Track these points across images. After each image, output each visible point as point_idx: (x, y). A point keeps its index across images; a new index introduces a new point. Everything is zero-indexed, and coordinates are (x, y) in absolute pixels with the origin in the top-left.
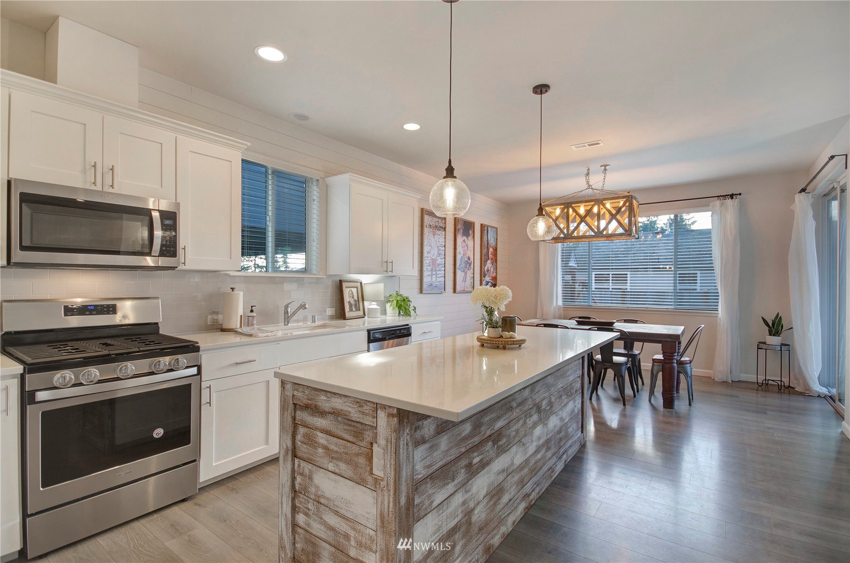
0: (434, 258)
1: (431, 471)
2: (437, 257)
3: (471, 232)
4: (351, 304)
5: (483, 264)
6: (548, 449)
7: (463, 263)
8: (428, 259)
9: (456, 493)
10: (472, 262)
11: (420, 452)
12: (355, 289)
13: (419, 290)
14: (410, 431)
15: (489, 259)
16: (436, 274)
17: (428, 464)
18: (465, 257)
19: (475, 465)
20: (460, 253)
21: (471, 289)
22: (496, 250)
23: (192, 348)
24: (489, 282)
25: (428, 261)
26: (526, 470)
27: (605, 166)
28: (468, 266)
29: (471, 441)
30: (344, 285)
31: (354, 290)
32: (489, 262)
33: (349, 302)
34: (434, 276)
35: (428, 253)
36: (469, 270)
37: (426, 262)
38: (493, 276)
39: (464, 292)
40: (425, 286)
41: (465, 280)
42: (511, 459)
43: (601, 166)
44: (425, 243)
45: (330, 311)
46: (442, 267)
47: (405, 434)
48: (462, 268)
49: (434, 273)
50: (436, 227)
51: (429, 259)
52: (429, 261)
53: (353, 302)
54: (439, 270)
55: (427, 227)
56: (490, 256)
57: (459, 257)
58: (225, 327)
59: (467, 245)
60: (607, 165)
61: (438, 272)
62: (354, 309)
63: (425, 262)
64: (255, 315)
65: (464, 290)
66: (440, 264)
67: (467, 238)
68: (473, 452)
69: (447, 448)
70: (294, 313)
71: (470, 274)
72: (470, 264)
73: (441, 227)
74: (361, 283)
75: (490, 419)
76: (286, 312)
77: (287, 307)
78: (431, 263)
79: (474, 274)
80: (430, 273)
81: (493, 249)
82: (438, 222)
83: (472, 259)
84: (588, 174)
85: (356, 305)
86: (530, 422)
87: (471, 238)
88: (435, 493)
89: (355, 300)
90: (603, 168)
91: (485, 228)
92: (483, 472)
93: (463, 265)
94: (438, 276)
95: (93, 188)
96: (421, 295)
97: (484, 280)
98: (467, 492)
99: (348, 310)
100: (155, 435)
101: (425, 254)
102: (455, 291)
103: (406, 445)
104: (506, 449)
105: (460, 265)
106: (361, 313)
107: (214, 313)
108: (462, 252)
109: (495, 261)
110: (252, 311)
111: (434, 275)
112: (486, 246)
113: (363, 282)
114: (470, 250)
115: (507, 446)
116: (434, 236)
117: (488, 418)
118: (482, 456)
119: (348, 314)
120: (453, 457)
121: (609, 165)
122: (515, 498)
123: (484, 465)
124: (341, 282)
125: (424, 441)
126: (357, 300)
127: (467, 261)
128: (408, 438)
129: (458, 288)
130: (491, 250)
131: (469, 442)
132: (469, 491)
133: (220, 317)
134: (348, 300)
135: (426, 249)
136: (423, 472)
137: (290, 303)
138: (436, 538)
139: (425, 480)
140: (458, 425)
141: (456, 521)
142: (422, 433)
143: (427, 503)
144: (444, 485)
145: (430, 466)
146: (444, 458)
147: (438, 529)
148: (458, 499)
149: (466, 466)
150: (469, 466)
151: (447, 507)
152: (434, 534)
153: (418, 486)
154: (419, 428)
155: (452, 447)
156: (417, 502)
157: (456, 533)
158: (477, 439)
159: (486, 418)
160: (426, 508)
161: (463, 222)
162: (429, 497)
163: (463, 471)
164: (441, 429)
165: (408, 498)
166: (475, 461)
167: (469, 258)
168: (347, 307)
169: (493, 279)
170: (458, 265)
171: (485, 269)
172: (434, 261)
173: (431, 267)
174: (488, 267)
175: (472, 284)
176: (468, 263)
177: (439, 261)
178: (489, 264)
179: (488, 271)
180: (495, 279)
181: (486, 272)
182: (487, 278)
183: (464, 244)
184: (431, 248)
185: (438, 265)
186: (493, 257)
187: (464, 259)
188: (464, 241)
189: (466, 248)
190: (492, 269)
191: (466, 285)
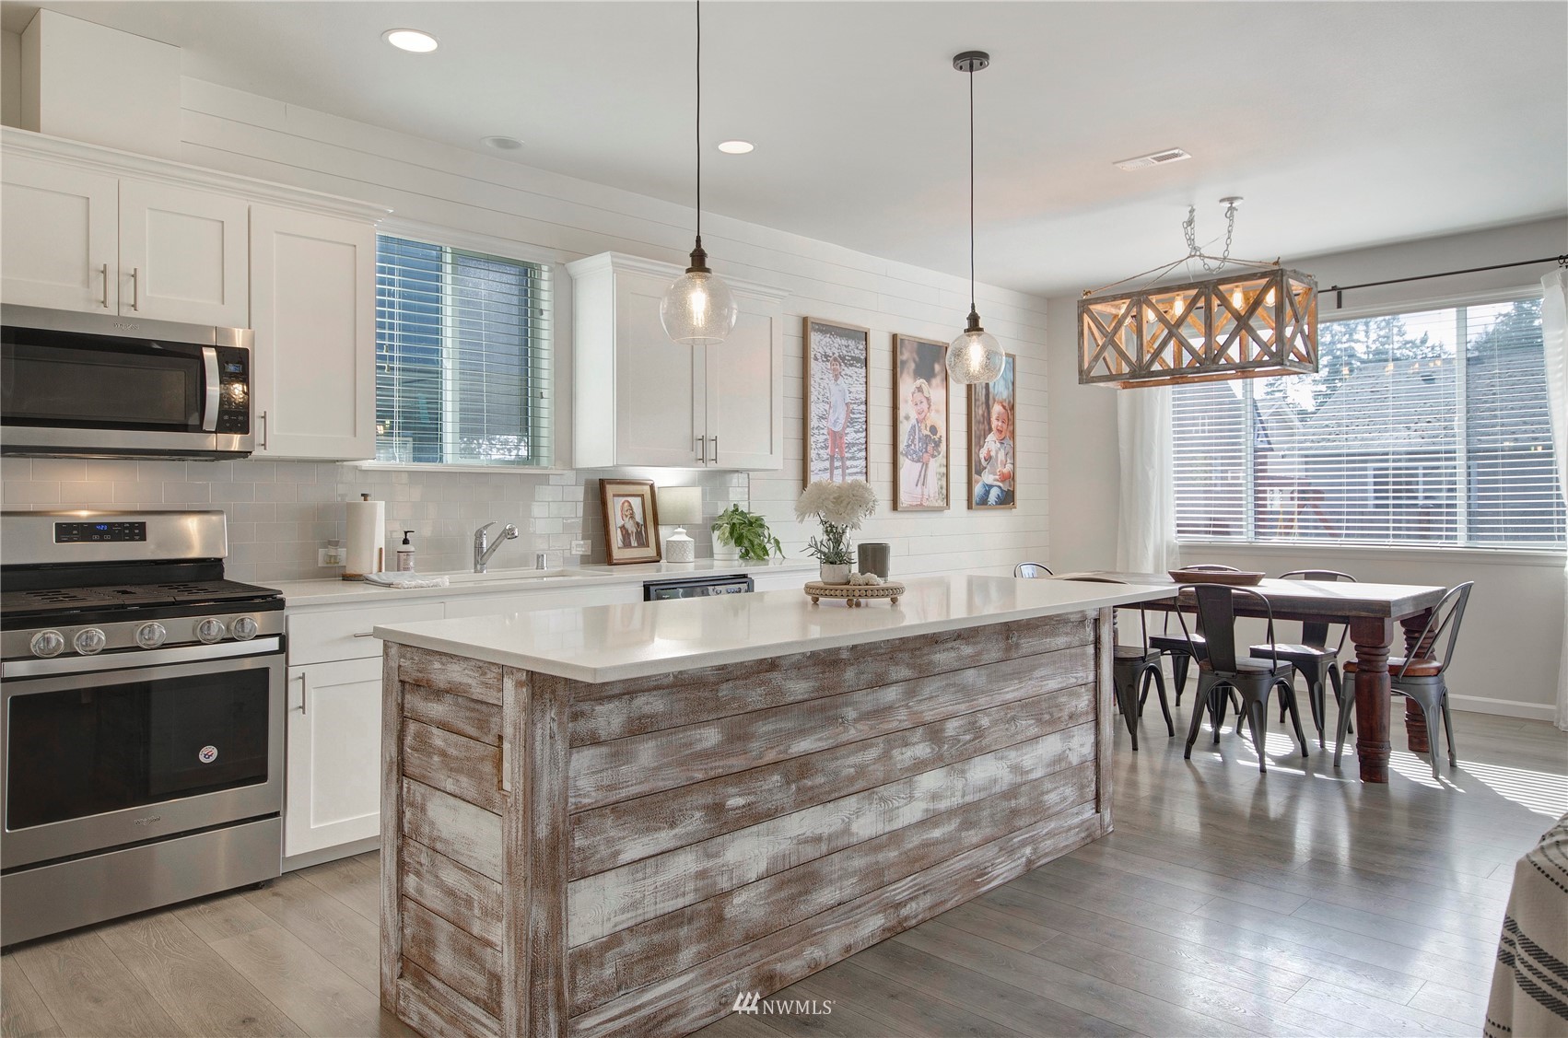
0: (836, 430)
1: (613, 796)
2: (844, 429)
3: (937, 367)
4: (627, 531)
5: (973, 442)
6: (967, 825)
7: (917, 441)
8: (822, 431)
9: (679, 851)
10: (944, 439)
11: (584, 760)
12: (639, 499)
14: (556, 714)
15: (990, 430)
16: (844, 468)
17: (606, 782)
18: (923, 427)
19: (729, 810)
20: (907, 418)
21: (942, 504)
22: (1013, 408)
23: (272, 602)
24: (991, 486)
25: (821, 438)
26: (892, 854)
27: (1231, 200)
28: (930, 448)
29: (721, 763)
30: (610, 490)
31: (636, 502)
32: (991, 438)
33: (623, 528)
34: (838, 472)
35: (821, 418)
36: (933, 456)
37: (816, 439)
38: (1005, 471)
39: (920, 509)
41: (922, 480)
42: (843, 821)
43: (1222, 201)
44: (813, 396)
45: (580, 547)
46: (860, 450)
47: (548, 718)
48: (915, 452)
49: (837, 464)
50: (843, 358)
51: (825, 432)
52: (825, 437)
53: (631, 527)
54: (853, 458)
55: (816, 359)
56: (995, 423)
57: (904, 428)
58: (351, 570)
59: (928, 399)
60: (1236, 198)
61: (848, 463)
62: (634, 543)
63: (812, 440)
64: (412, 549)
65: (921, 505)
66: (854, 445)
67: (928, 381)
68: (727, 785)
69: (656, 764)
70: (493, 547)
71: (935, 465)
72: (937, 444)
73: (857, 359)
74: (652, 487)
75: (775, 731)
76: (479, 547)
77: (479, 535)
78: (830, 442)
79: (947, 466)
80: (827, 464)
81: (1004, 407)
82: (847, 347)
83: (942, 432)
84: (1190, 222)
85: (639, 534)
86: (904, 756)
87: (937, 381)
88: (624, 838)
89: (638, 524)
90: (1227, 205)
92: (755, 829)
93: (918, 445)
94: (847, 471)
95: (101, 310)
97: (977, 482)
98: (709, 856)
99: (620, 544)
100: (203, 759)
101: (813, 422)
102: (895, 505)
103: (548, 737)
104: (826, 798)
105: (908, 446)
106: (651, 552)
107: (330, 543)
108: (914, 416)
109: (1009, 433)
110: (406, 542)
111: (837, 468)
112: (983, 398)
113: (656, 485)
114: (937, 411)
115: (829, 793)
116: (836, 380)
117: (769, 727)
118: (751, 798)
119: (618, 553)
120: (669, 784)
121: (1242, 198)
122: (857, 902)
123: (754, 817)
124: (602, 481)
125: (595, 741)
126: (641, 522)
127: (927, 436)
128: (553, 727)
129: (905, 500)
130: (997, 409)
131: (717, 764)
132: (717, 855)
133: (342, 552)
134: (620, 523)
135: (815, 409)
136: (593, 794)
137: (486, 527)
138: (627, 920)
139: (598, 810)
140: (685, 727)
141: (680, 903)
142: (592, 724)
143: (604, 851)
144: (648, 830)
145: (610, 788)
146: (646, 780)
147: (634, 905)
148: (687, 863)
149: (706, 807)
150: (716, 810)
151: (656, 873)
152: (623, 911)
153: (579, 817)
154: (582, 714)
155: (669, 765)
156: (577, 844)
157: (680, 925)
158: (737, 763)
159: (764, 728)
160: (602, 861)
161: (915, 345)
162: (610, 841)
163: (698, 815)
164: (640, 728)
165: (554, 829)
166: (732, 802)
167: (934, 430)
168: (616, 538)
169: (1004, 478)
170: (902, 446)
171: (983, 453)
172: (836, 437)
173: (829, 450)
174: (989, 451)
175: (944, 491)
176: (932, 442)
177: (852, 436)
178: (991, 442)
179: (989, 459)
180: (1010, 478)
181: (983, 460)
182: (988, 478)
183: (918, 396)
184: (827, 407)
185: (850, 445)
186: (1005, 426)
187: (920, 431)
188: (920, 389)
189: (925, 405)
190: (1001, 456)
191: (926, 493)
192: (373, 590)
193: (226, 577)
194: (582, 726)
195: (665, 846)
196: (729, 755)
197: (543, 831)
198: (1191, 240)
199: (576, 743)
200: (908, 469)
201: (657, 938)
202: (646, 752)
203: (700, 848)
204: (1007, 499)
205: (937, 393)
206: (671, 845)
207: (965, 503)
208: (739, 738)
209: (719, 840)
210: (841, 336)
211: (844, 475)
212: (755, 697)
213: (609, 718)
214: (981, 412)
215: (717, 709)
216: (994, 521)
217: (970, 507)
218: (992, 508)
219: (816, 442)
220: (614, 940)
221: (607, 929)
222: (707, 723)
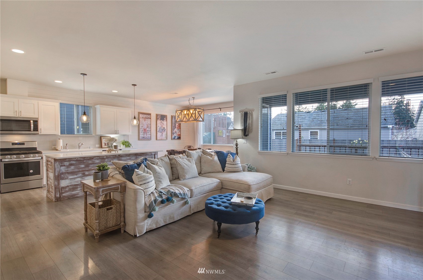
1: (67, 172)
2: (146, 128)
3: (165, 119)
5: (172, 130)
11: (62, 168)
13: (138, 139)
15: (176, 128)
16: (146, 134)
20: (159, 126)
21: (166, 139)
22: (180, 125)
25: (142, 130)
30: (102, 138)
33: (105, 143)
35: (142, 127)
36: (164, 132)
37: (140, 130)
39: (161, 140)
40: (140, 138)
43: (192, 98)
44: (140, 124)
45: (98, 146)
50: (146, 118)
53: (106, 143)
54: (148, 132)
55: (141, 118)
56: (176, 127)
57: (158, 128)
58: (57, 149)
61: (147, 133)
66: (148, 131)
67: (163, 121)
70: (81, 146)
72: (165, 130)
73: (149, 118)
74: (110, 137)
76: (79, 146)
77: (79, 144)
79: (167, 133)
80: (143, 133)
81: (178, 124)
83: (166, 128)
87: (165, 121)
88: (69, 176)
91: (173, 117)
93: (161, 130)
95: (16, 116)
96: (139, 141)
97: (173, 136)
99: (104, 145)
100: (30, 172)
101: (140, 127)
102: (157, 140)
107: (54, 145)
110: (67, 145)
114: (165, 125)
116: (145, 121)
120: (76, 171)
121: (194, 97)
123: (90, 175)
124: (101, 136)
125: (64, 166)
128: (58, 164)
129: (158, 138)
132: (84, 179)
133: (56, 146)
134: (104, 142)
136: (64, 171)
137: (80, 143)
138: (70, 184)
139: (65, 173)
140: (78, 165)
141: (78, 183)
142: (64, 164)
143: (66, 177)
144: (73, 175)
145: (67, 171)
146: (73, 170)
147: (71, 183)
148: (79, 179)
149: (82, 173)
150: (84, 174)
151: (74, 180)
152: (69, 183)
153: (62, 173)
154: (63, 163)
155: (76, 169)
156: (62, 176)
157: (78, 186)
158: (87, 169)
159: (91, 165)
160: (66, 178)
161: (160, 116)
162: (67, 176)
163: (81, 174)
164: (71, 165)
165: (58, 174)
166: (86, 173)
167: (164, 128)
168: (103, 145)
169: (178, 135)
170: (158, 130)
171: (174, 131)
172: (145, 130)
173: (143, 131)
174: (175, 131)
175: (166, 137)
176: (164, 130)
177: (148, 129)
178: (176, 130)
179: (175, 132)
180: (180, 135)
181: (174, 133)
182: (175, 135)
183: (161, 123)
184: (143, 125)
185: (147, 131)
186: (179, 127)
187: (161, 128)
188: (161, 122)
189: (162, 124)
190: (178, 132)
191: (163, 137)
192: (59, 151)
193: (37, 150)
194: (62, 164)
195: (75, 177)
196: (85, 168)
197: (57, 174)
198: (189, 103)
199: (61, 166)
200: (159, 134)
201: (74, 187)
202: (72, 167)
203: (81, 178)
204: (179, 138)
205: (165, 122)
206: (77, 177)
207: (171, 139)
208: (87, 166)
209: (84, 177)
210: (146, 115)
211: (146, 135)
212: (90, 162)
213: (67, 163)
214: (174, 125)
215: (84, 163)
216: (177, 141)
217: (172, 139)
218: (176, 139)
219: (141, 130)
220: (68, 186)
221: (67, 185)
222: (82, 165)
